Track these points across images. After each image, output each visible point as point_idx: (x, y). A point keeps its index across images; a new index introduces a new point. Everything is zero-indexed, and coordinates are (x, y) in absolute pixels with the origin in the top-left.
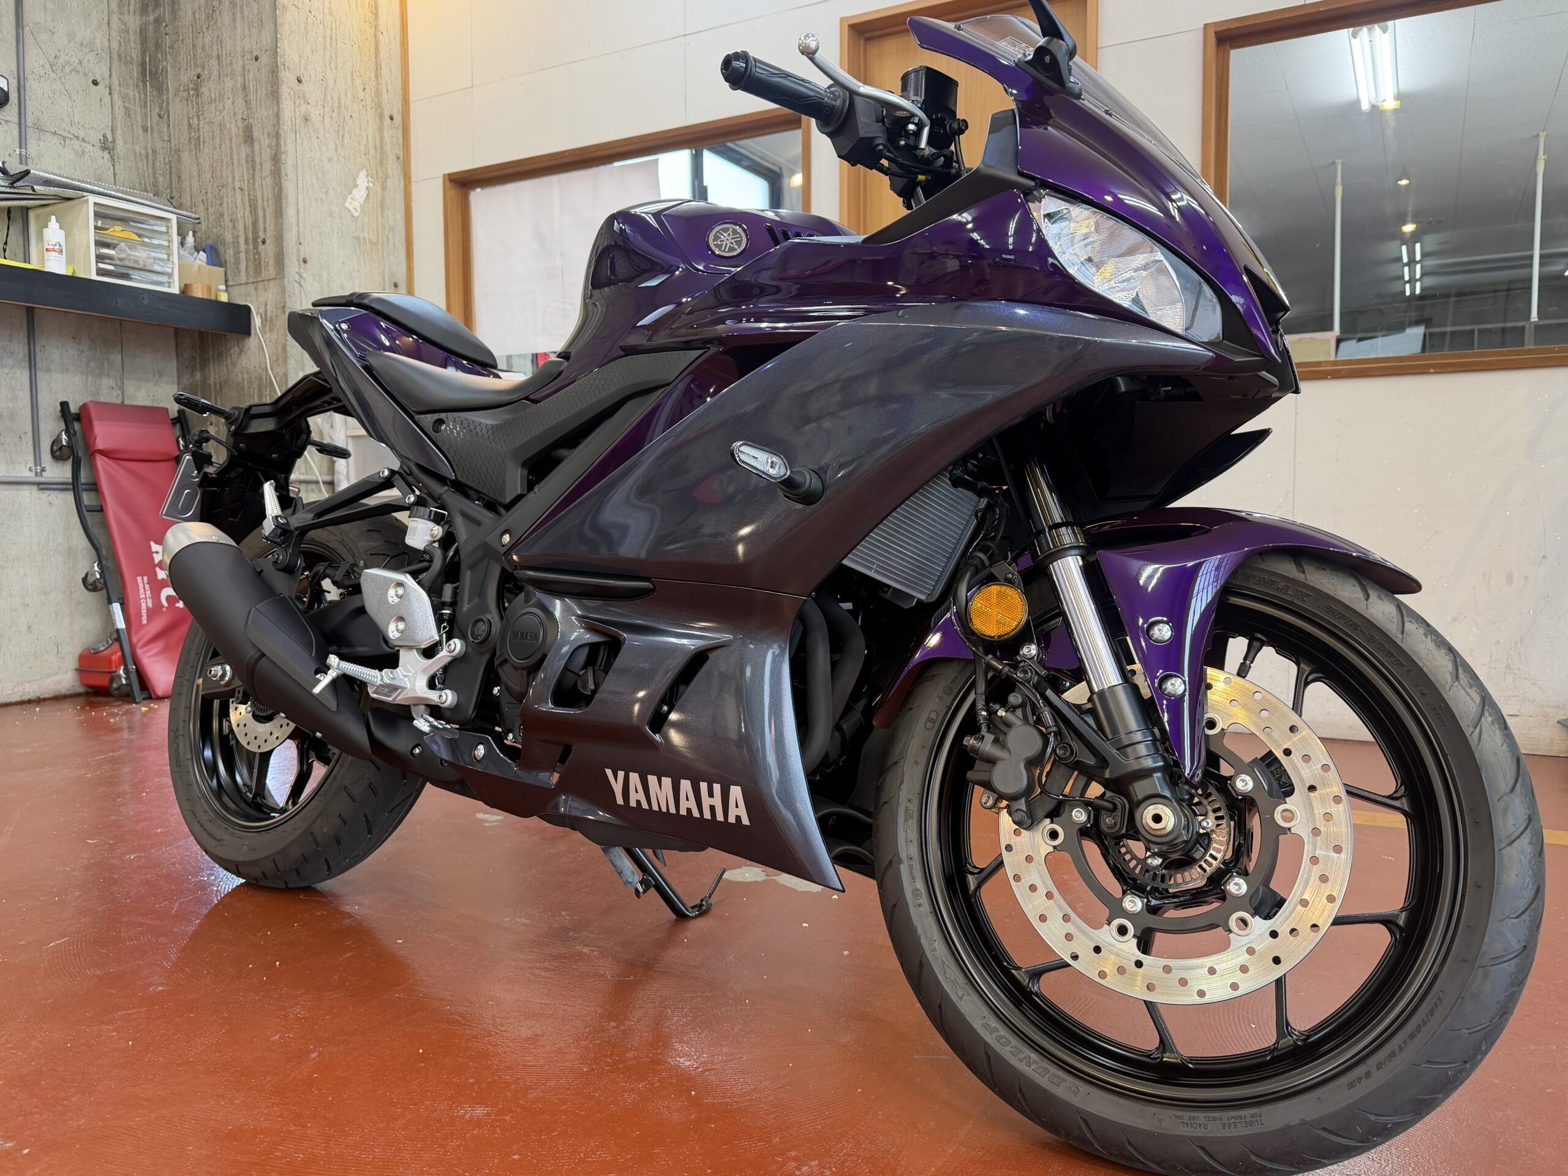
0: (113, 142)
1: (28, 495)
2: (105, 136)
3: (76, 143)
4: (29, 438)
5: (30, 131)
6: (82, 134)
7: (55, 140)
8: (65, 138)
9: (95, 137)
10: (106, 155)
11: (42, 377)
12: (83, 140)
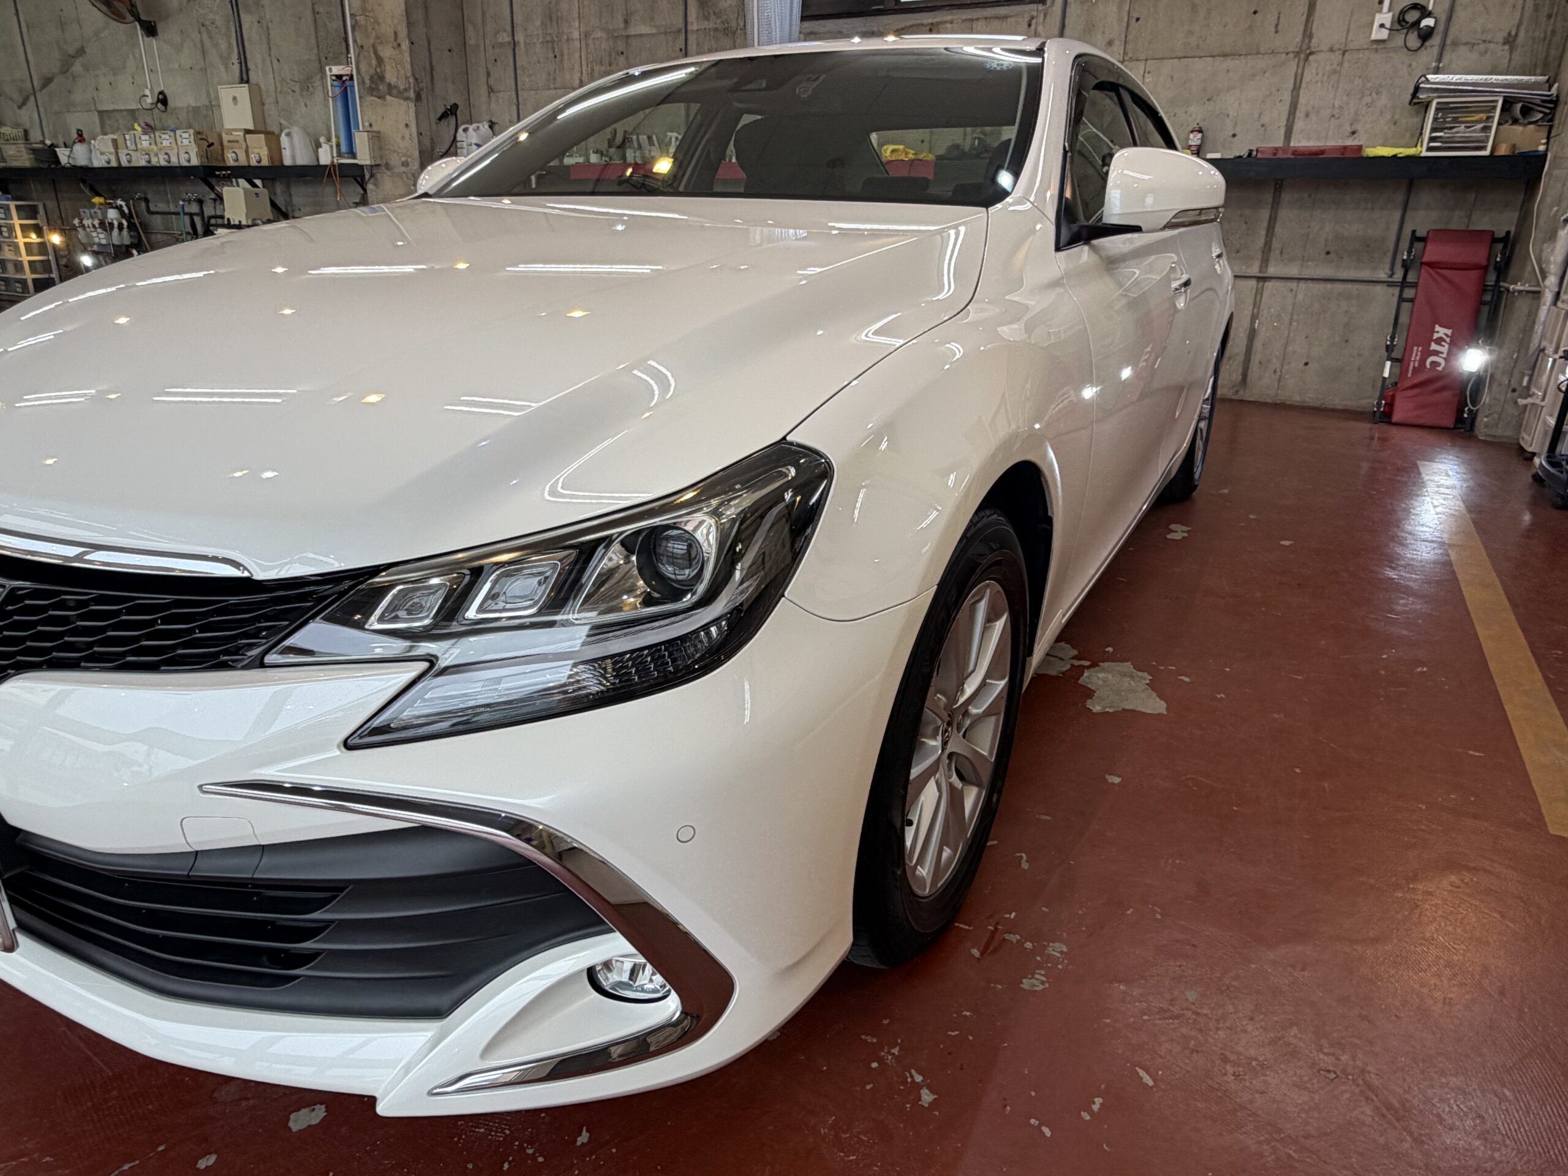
0: (1516, 35)
1: (1379, 288)
2: (1509, 34)
3: (1482, 47)
4: (1390, 254)
5: (1447, 48)
6: (1489, 37)
7: (1466, 48)
8: (1473, 45)
9: (1500, 36)
10: (1507, 47)
11: (1409, 213)
12: (1490, 42)
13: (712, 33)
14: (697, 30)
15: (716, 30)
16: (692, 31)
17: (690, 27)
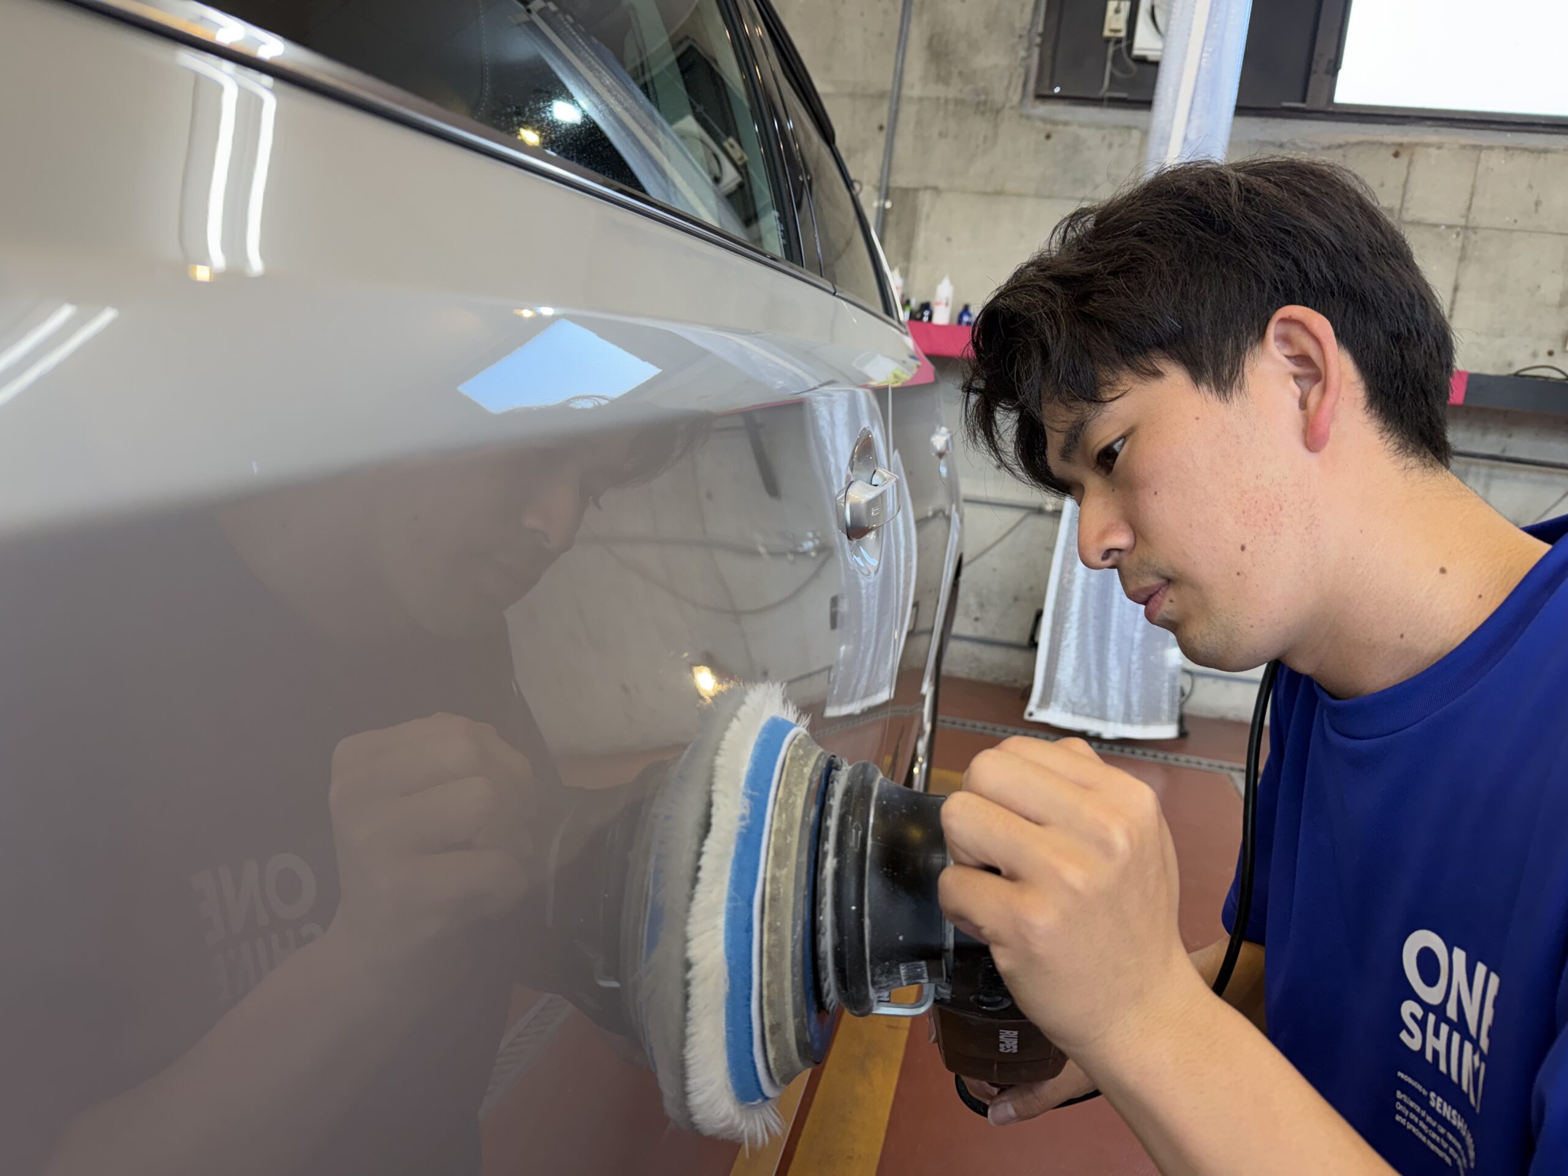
13: (951, 107)
14: (921, 99)
15: (959, 102)
16: (910, 99)
17: (906, 92)
